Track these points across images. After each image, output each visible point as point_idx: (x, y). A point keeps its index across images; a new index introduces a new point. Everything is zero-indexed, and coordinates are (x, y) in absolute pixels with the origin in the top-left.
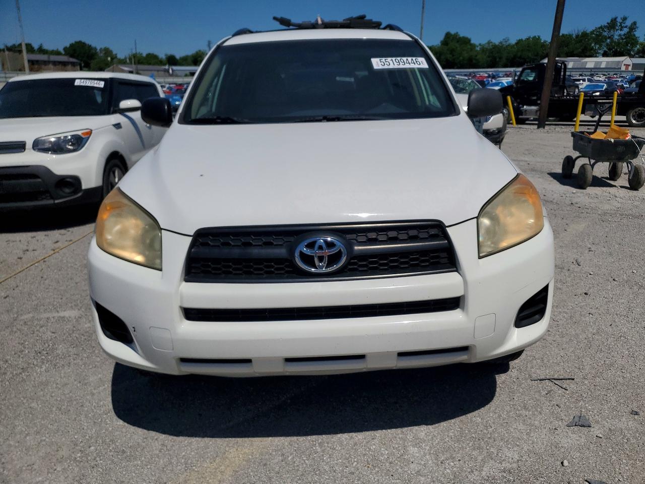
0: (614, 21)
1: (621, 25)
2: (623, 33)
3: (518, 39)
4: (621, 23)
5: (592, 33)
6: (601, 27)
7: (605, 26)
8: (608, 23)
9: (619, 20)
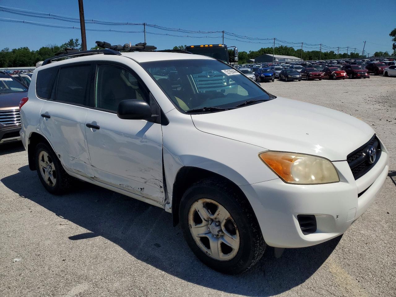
0: (72, 41)
1: (76, 44)
2: (78, 48)
3: (13, 49)
4: (76, 42)
5: (61, 47)
6: (65, 44)
7: (68, 44)
8: (69, 42)
9: (74, 41)
